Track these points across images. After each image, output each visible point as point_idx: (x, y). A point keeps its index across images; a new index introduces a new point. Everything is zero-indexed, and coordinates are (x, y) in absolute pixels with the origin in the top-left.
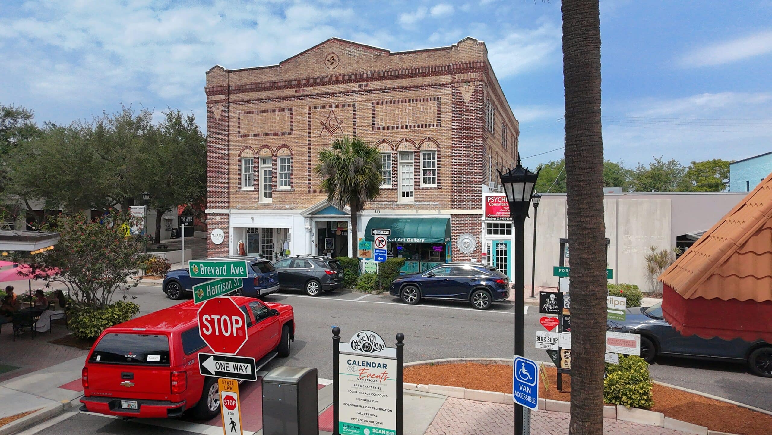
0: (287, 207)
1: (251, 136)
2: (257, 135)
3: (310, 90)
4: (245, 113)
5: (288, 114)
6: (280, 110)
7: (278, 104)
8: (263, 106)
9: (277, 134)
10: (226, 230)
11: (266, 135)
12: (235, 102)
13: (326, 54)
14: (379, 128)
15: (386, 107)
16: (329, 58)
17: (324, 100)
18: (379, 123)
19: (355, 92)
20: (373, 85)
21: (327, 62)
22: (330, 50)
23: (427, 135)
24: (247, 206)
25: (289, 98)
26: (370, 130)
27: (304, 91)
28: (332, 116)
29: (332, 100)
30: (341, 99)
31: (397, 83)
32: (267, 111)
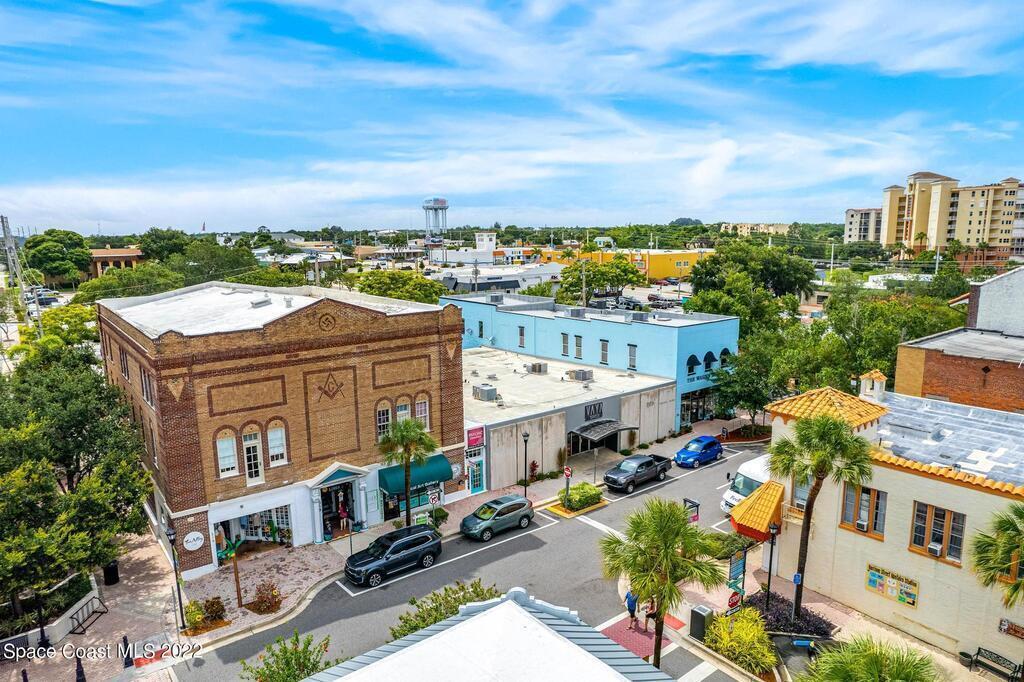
0: (286, 482)
1: (230, 412)
2: (237, 411)
3: (303, 354)
4: (219, 386)
5: (279, 383)
6: (268, 379)
7: (264, 373)
8: (244, 376)
9: (267, 406)
10: (205, 531)
11: (251, 409)
12: (202, 375)
13: (320, 315)
14: (379, 387)
15: (384, 367)
16: (323, 319)
17: (321, 365)
18: (379, 382)
19: (354, 353)
20: (371, 346)
21: (322, 323)
22: (325, 311)
23: (420, 388)
24: (231, 495)
25: (279, 365)
26: (371, 390)
27: (297, 356)
28: (331, 380)
29: (331, 364)
30: (339, 363)
31: (393, 344)
32: (250, 382)
